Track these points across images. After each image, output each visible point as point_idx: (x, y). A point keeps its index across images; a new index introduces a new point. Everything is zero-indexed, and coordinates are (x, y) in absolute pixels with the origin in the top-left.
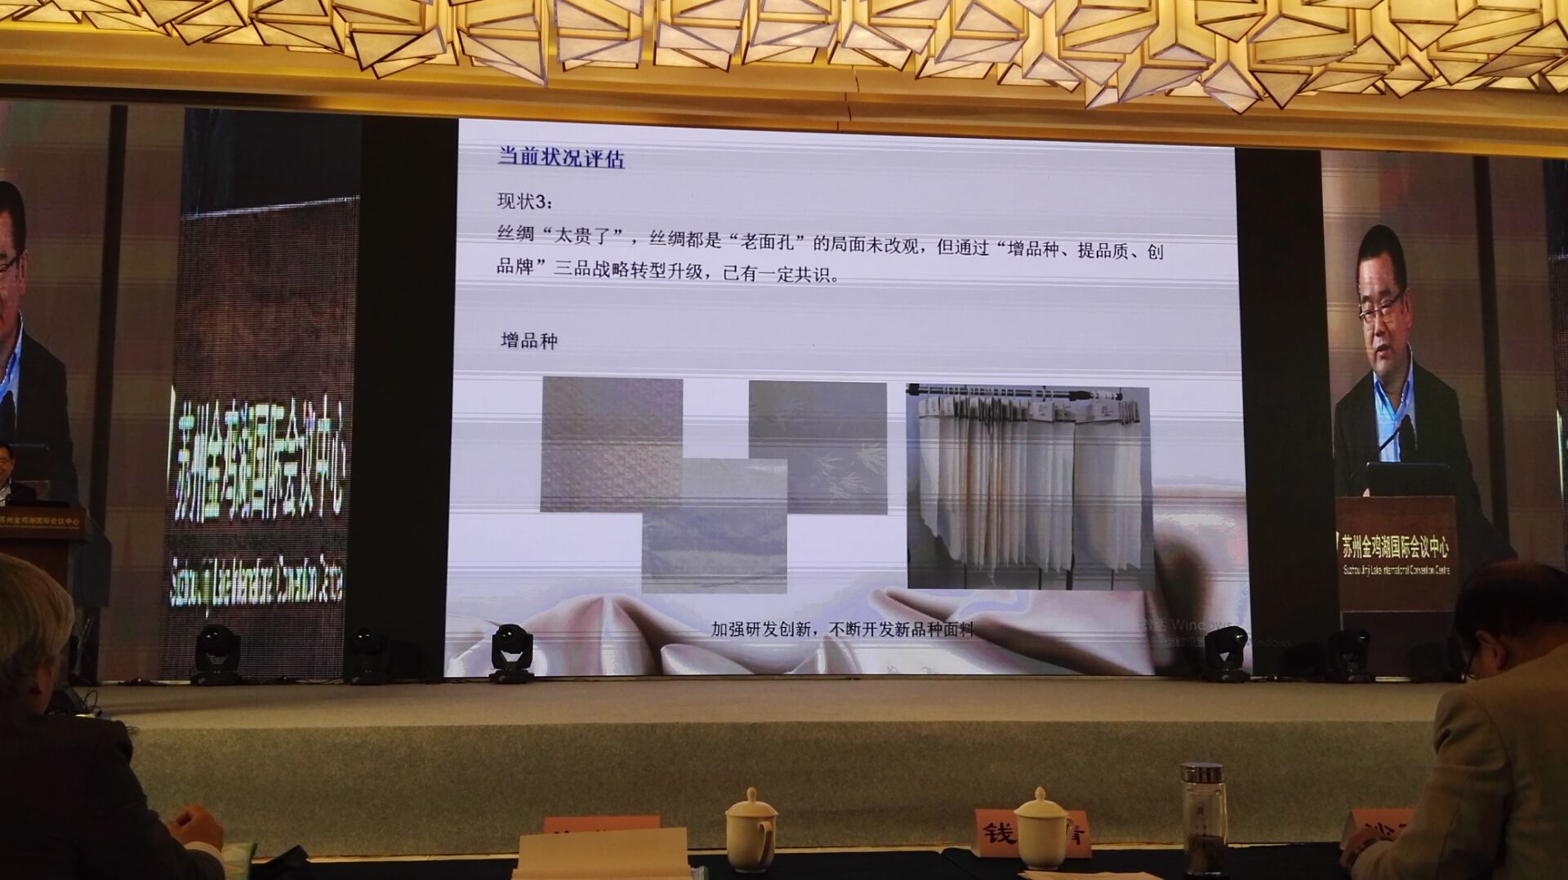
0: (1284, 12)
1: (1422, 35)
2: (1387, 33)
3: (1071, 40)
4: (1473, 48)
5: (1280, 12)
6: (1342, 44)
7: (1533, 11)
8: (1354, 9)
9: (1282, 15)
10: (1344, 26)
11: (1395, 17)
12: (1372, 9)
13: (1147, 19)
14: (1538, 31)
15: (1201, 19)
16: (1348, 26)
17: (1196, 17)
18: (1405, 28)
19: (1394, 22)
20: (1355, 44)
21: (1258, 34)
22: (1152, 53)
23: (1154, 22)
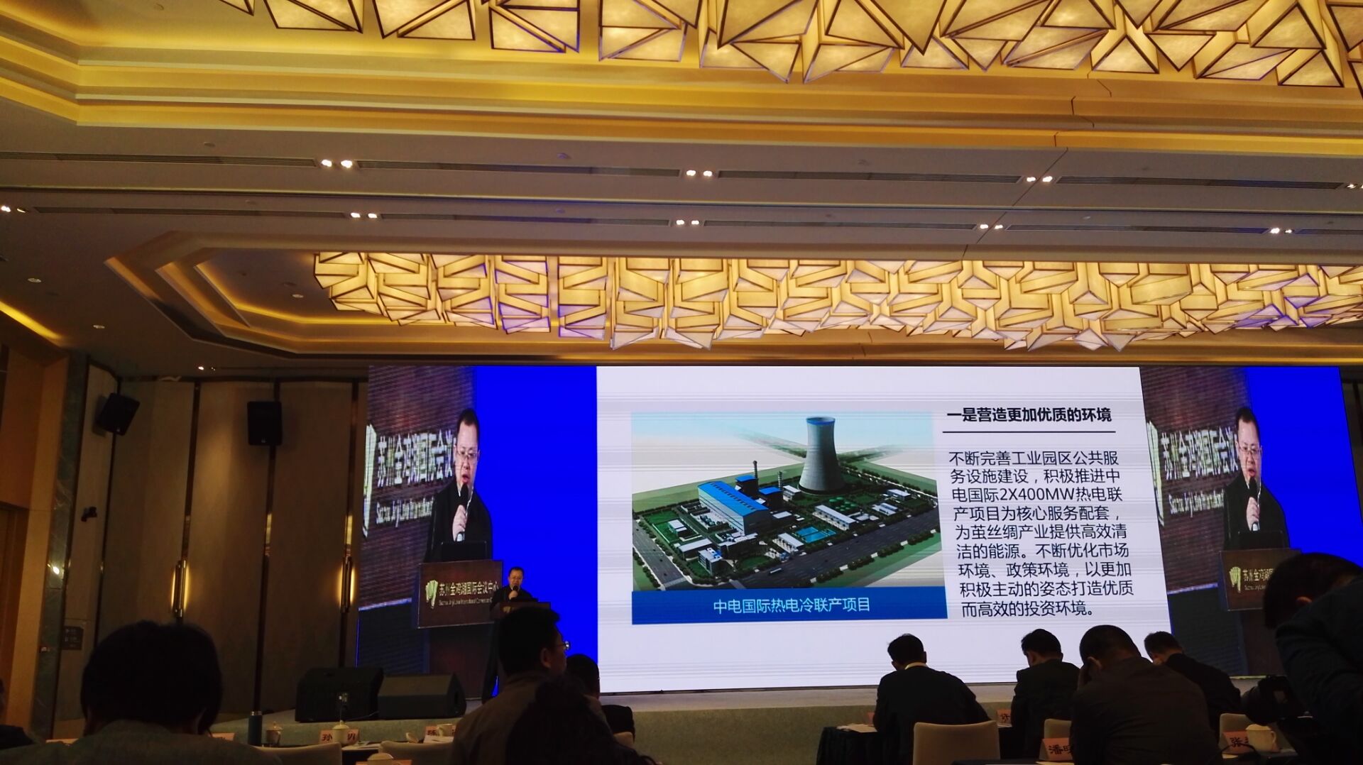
0: (1122, 307)
1: (1198, 315)
2: (1180, 316)
3: (1003, 322)
4: (1227, 318)
5: (1120, 306)
6: (1155, 322)
7: (1258, 301)
8: (1160, 305)
9: (1121, 309)
10: (1156, 314)
11: (1183, 308)
12: (1170, 305)
13: (1048, 313)
14: (1261, 310)
15: (1077, 313)
16: (1158, 312)
17: (1074, 311)
18: (1189, 312)
19: (1183, 310)
20: (1162, 321)
21: (1106, 317)
22: (1048, 328)
23: (1051, 314)
